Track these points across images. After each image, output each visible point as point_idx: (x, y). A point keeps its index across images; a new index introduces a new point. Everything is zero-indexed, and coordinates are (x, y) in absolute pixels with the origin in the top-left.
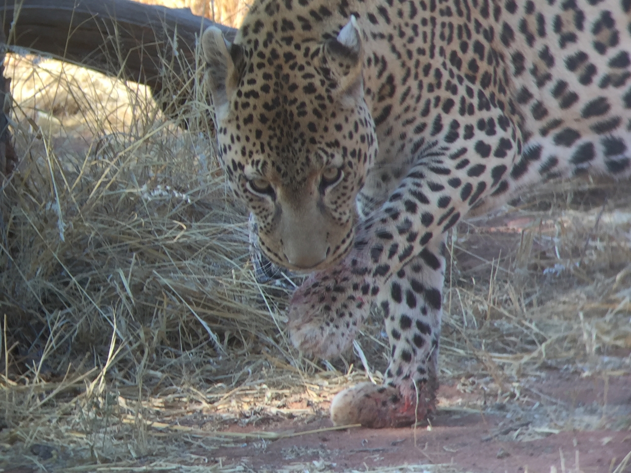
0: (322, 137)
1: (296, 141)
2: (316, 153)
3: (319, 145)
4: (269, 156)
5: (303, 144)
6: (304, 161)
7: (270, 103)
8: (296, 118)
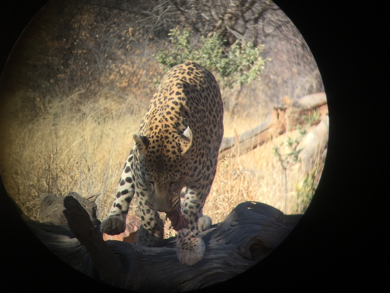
0: (174, 169)
1: (164, 170)
2: (170, 175)
3: (172, 172)
4: (154, 173)
5: (166, 171)
6: (166, 177)
7: (158, 156)
8: (166, 162)
